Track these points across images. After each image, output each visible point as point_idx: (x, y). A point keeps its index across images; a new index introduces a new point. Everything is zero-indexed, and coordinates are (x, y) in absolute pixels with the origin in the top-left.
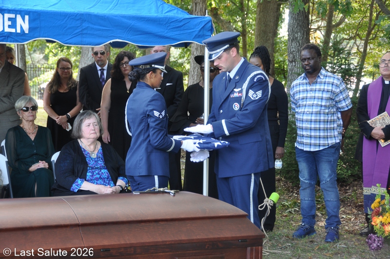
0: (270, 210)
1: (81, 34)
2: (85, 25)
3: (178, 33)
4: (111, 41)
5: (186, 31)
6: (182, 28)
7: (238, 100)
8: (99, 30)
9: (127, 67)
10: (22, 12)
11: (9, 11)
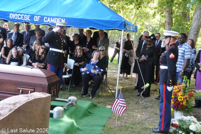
0: (145, 89)
1: (80, 25)
2: (81, 22)
3: (111, 25)
4: (89, 27)
5: (115, 25)
6: (114, 24)
8: (86, 24)
10: (63, 18)
11: (60, 18)
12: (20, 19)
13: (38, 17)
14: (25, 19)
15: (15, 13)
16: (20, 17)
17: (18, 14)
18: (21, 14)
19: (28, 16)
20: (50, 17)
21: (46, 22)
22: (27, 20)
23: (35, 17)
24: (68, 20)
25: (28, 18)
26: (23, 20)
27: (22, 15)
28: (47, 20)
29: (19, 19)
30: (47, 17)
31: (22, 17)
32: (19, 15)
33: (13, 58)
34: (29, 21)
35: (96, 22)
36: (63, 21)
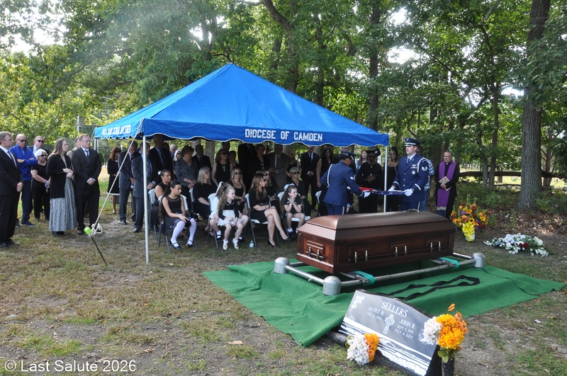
2: (343, 137)
7: (415, 170)
9: (328, 154)
10: (320, 133)
11: (316, 132)
12: (260, 137)
13: (287, 132)
14: (268, 137)
15: (253, 128)
16: (260, 134)
17: (257, 129)
18: (262, 129)
19: (273, 131)
20: (303, 132)
21: (298, 140)
22: (270, 139)
23: (282, 132)
24: (325, 134)
25: (273, 135)
26: (264, 139)
27: (263, 131)
28: (297, 136)
29: (258, 137)
30: (299, 132)
31: (263, 134)
32: (259, 130)
33: (228, 203)
34: (273, 140)
35: (360, 137)
36: (320, 138)
